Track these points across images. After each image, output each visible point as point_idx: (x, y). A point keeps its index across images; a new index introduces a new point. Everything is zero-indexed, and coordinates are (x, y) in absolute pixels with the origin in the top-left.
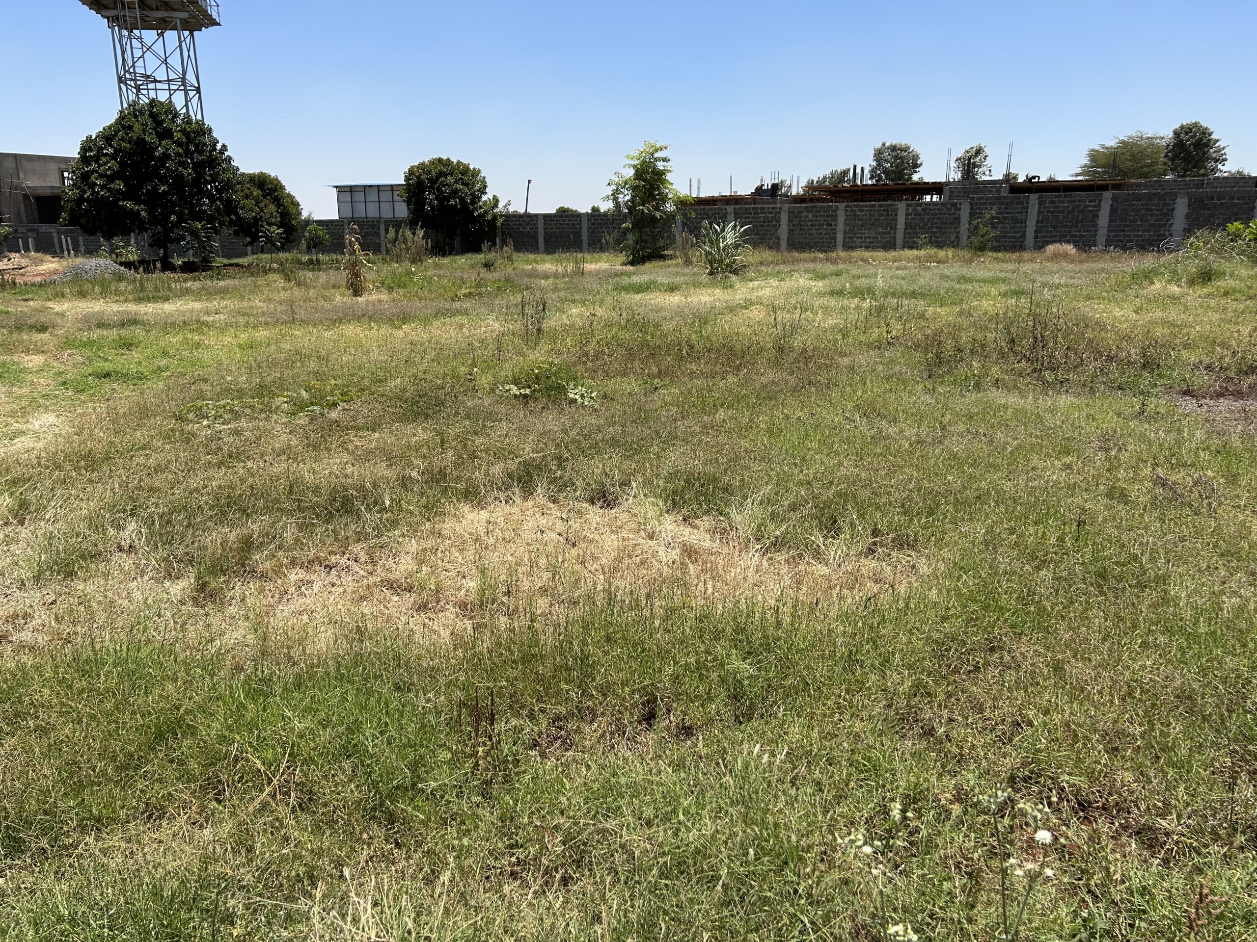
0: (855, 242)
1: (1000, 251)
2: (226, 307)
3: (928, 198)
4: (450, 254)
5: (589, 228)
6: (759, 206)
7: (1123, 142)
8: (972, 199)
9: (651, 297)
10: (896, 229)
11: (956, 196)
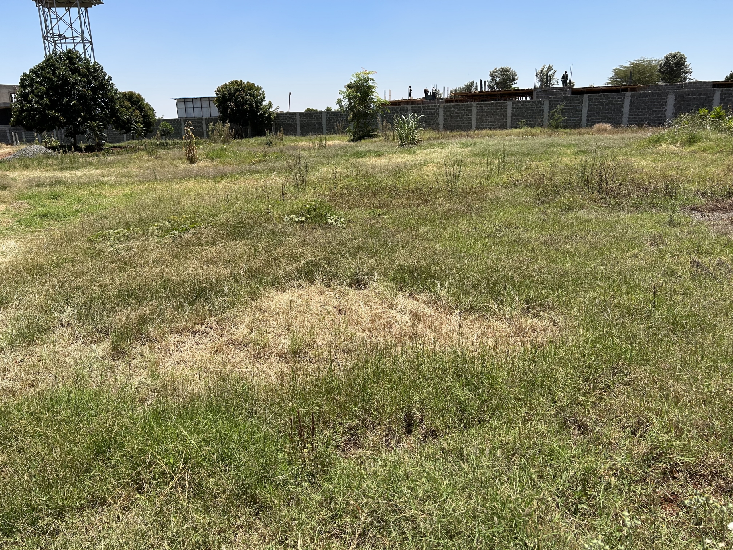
0: (483, 125)
1: (568, 128)
2: (114, 172)
3: (524, 98)
4: (245, 137)
5: (327, 120)
6: (427, 105)
7: (633, 64)
8: (550, 98)
9: (368, 160)
10: (506, 117)
11: (541, 97)
